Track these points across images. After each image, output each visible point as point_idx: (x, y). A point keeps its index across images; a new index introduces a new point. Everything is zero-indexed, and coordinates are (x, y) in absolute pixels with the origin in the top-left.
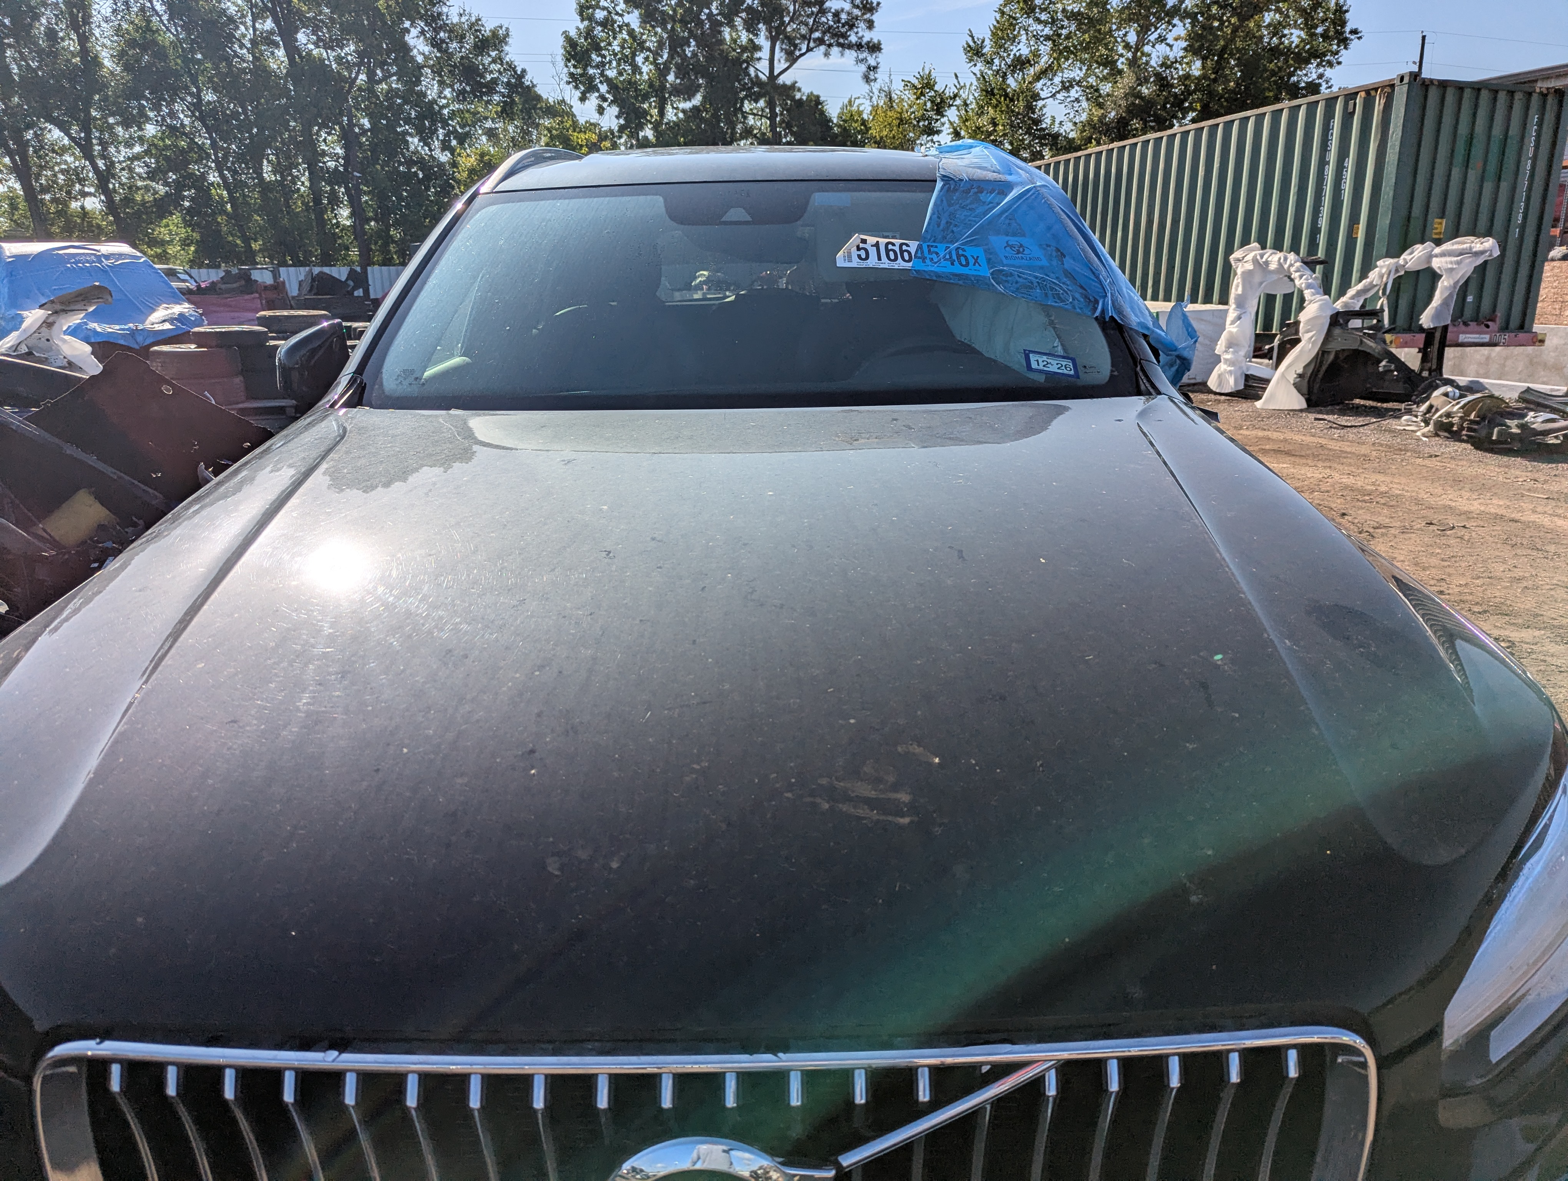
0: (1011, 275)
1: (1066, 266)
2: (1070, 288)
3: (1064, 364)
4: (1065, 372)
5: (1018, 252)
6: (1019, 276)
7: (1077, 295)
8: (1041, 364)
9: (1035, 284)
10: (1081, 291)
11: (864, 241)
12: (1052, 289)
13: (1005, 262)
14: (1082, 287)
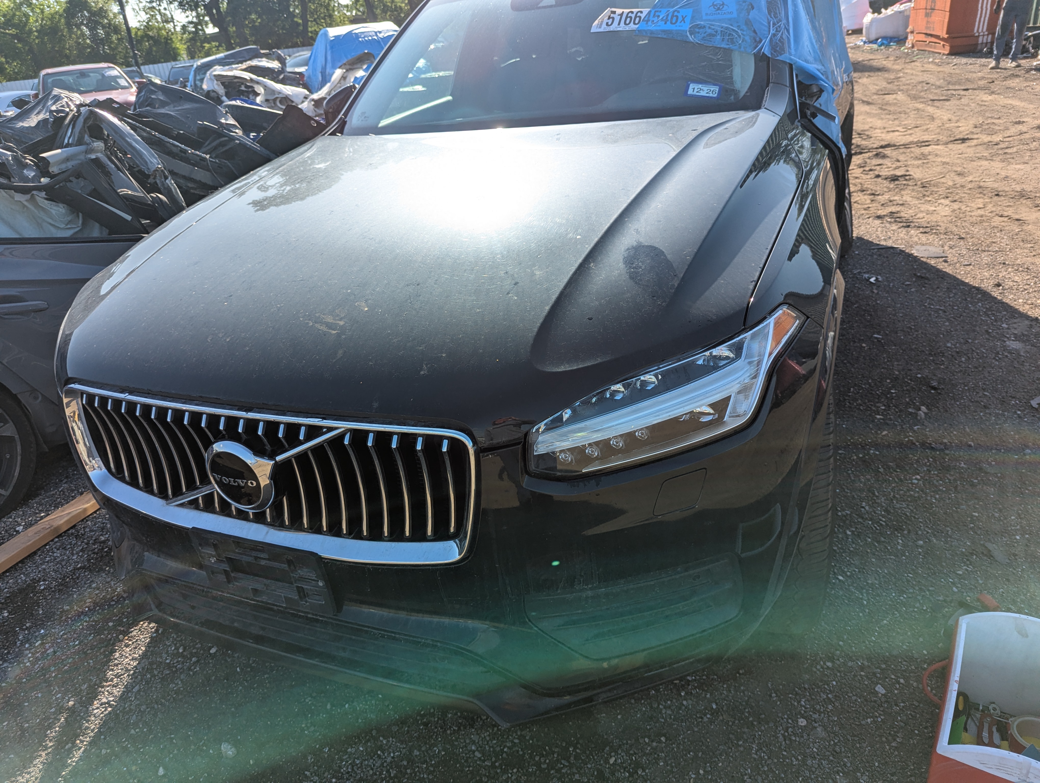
0: (704, 27)
1: (750, 17)
2: (745, 33)
3: (712, 89)
4: (711, 95)
5: (719, 9)
6: (709, 28)
7: (747, 38)
8: (696, 90)
9: (719, 32)
10: (753, 34)
11: (614, 12)
12: (730, 34)
13: (704, 18)
14: (755, 32)
